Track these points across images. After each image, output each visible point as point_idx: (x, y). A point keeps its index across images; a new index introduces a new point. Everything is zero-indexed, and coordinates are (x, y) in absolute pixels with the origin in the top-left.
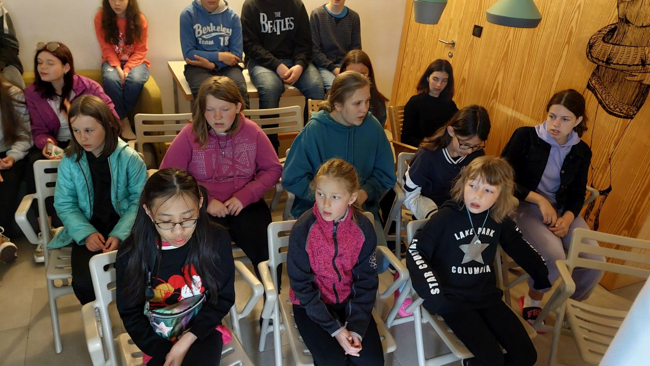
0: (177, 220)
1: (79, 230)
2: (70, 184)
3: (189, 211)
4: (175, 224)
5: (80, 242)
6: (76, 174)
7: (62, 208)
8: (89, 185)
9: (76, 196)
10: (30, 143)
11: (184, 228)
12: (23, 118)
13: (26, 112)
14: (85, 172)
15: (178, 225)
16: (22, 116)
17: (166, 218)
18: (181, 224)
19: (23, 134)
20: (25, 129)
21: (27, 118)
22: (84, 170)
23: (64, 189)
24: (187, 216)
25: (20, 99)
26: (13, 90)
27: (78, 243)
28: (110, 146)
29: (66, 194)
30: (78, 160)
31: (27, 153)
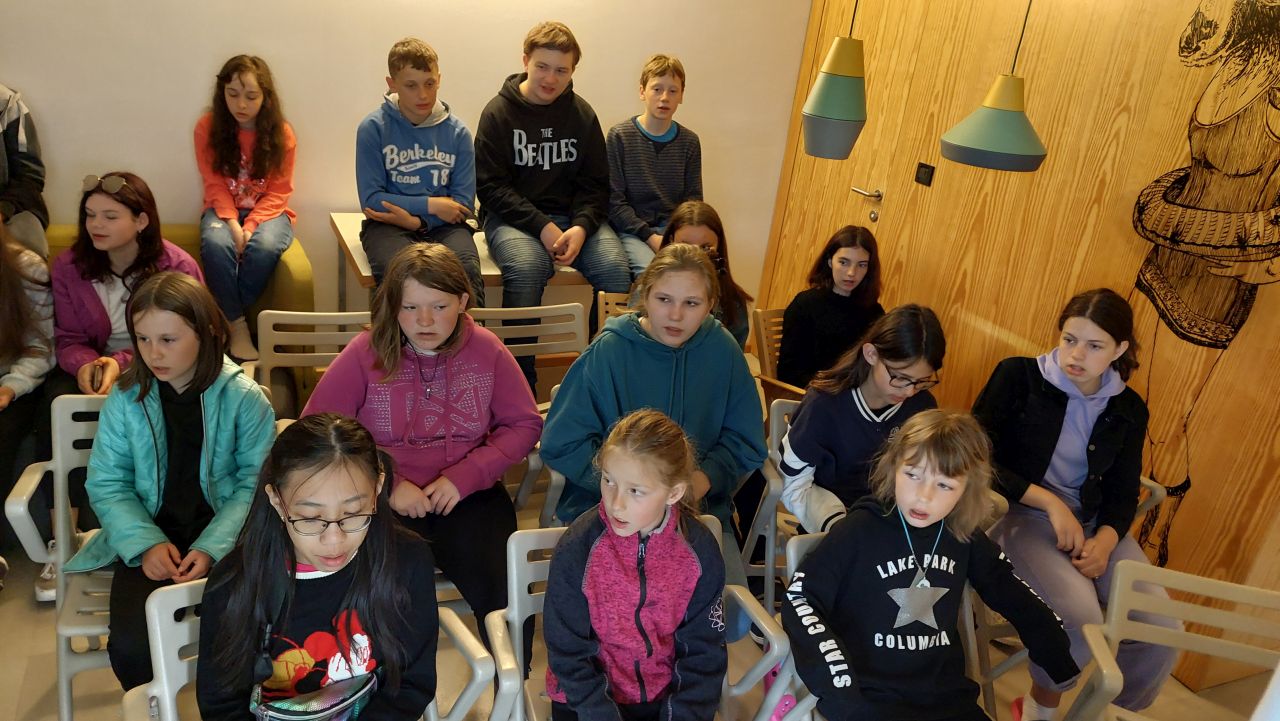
0: (332, 516)
1: (129, 536)
2: (121, 445)
3: (357, 498)
4: (329, 523)
5: (131, 561)
6: (136, 424)
7: (101, 492)
8: (159, 447)
9: (131, 470)
10: (48, 361)
11: (344, 533)
12: (39, 314)
13: (46, 300)
14: (154, 422)
15: (333, 526)
16: (38, 308)
17: (310, 512)
18: (339, 523)
19: (36, 343)
20: (41, 335)
21: (49, 311)
22: (152, 416)
23: (110, 453)
24: (353, 507)
25: (36, 277)
26: (26, 258)
27: (126, 562)
28: (207, 370)
29: (112, 464)
30: (141, 398)
31: (40, 381)
